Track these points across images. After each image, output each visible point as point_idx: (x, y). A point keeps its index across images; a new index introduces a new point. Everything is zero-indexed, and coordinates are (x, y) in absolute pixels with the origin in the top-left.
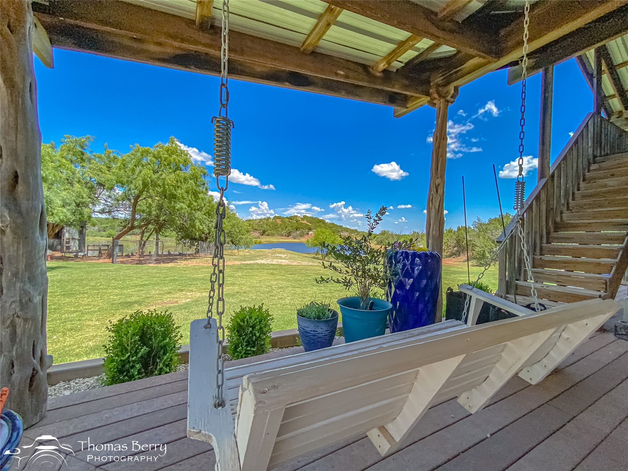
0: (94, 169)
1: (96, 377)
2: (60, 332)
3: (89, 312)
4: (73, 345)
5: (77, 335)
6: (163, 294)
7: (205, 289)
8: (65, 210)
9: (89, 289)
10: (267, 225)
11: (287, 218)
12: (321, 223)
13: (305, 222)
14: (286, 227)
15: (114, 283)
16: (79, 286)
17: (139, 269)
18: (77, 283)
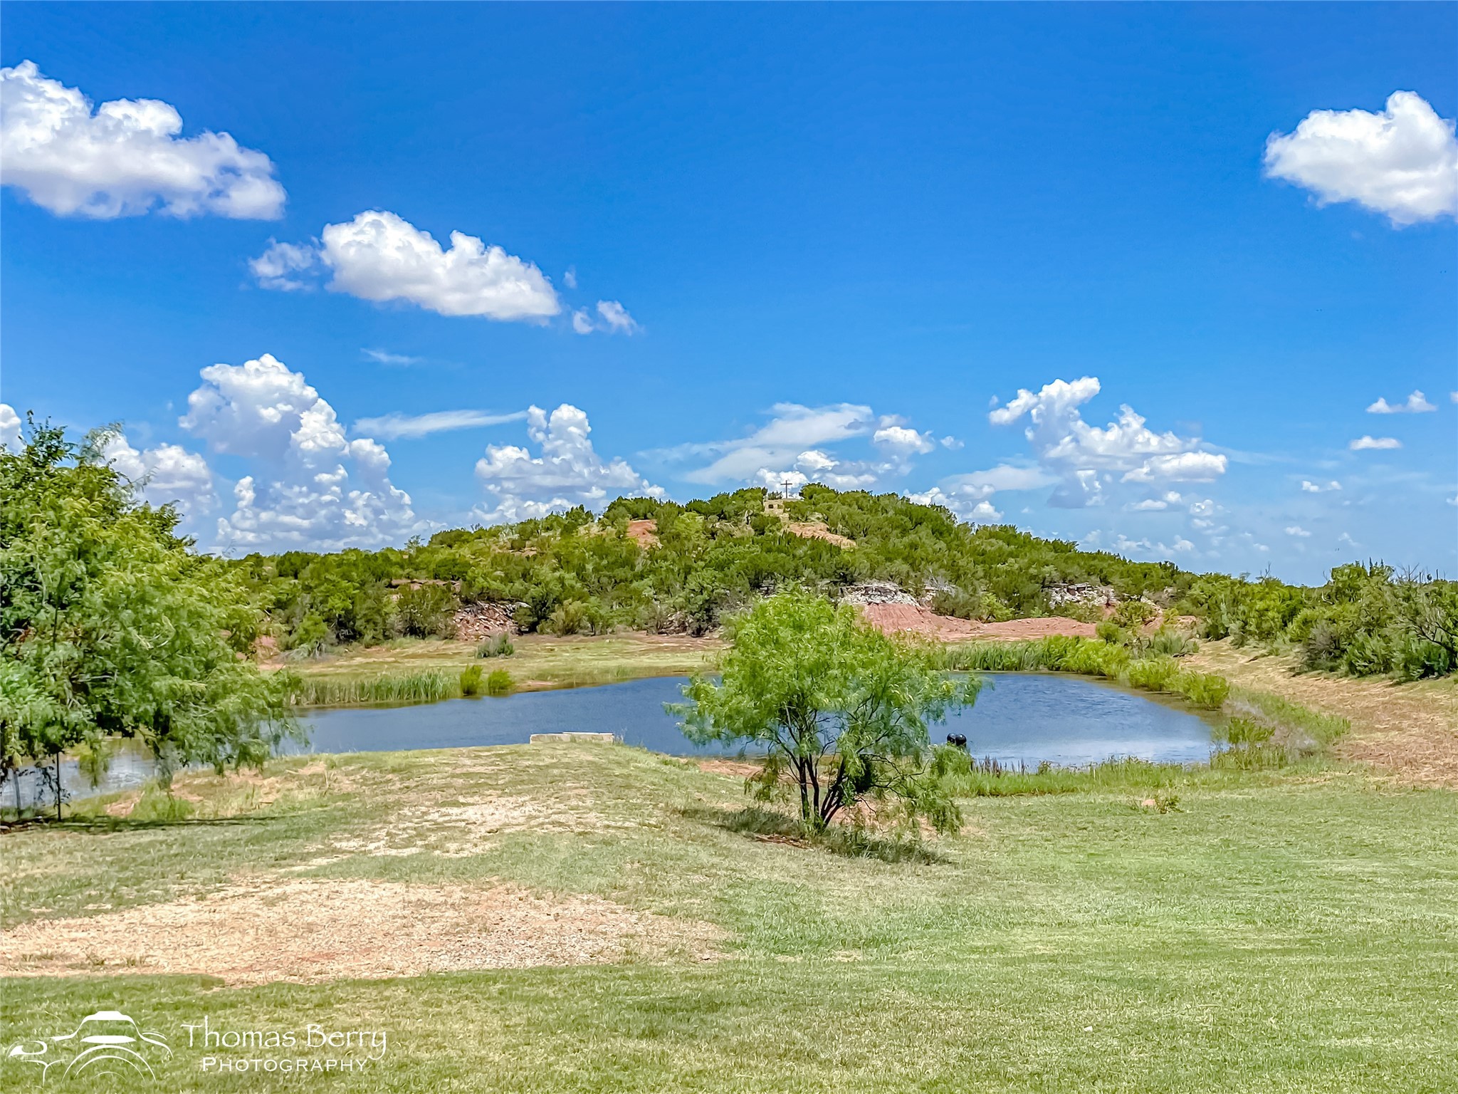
10: (563, 562)
11: (695, 507)
12: (923, 534)
13: (815, 528)
14: (688, 571)
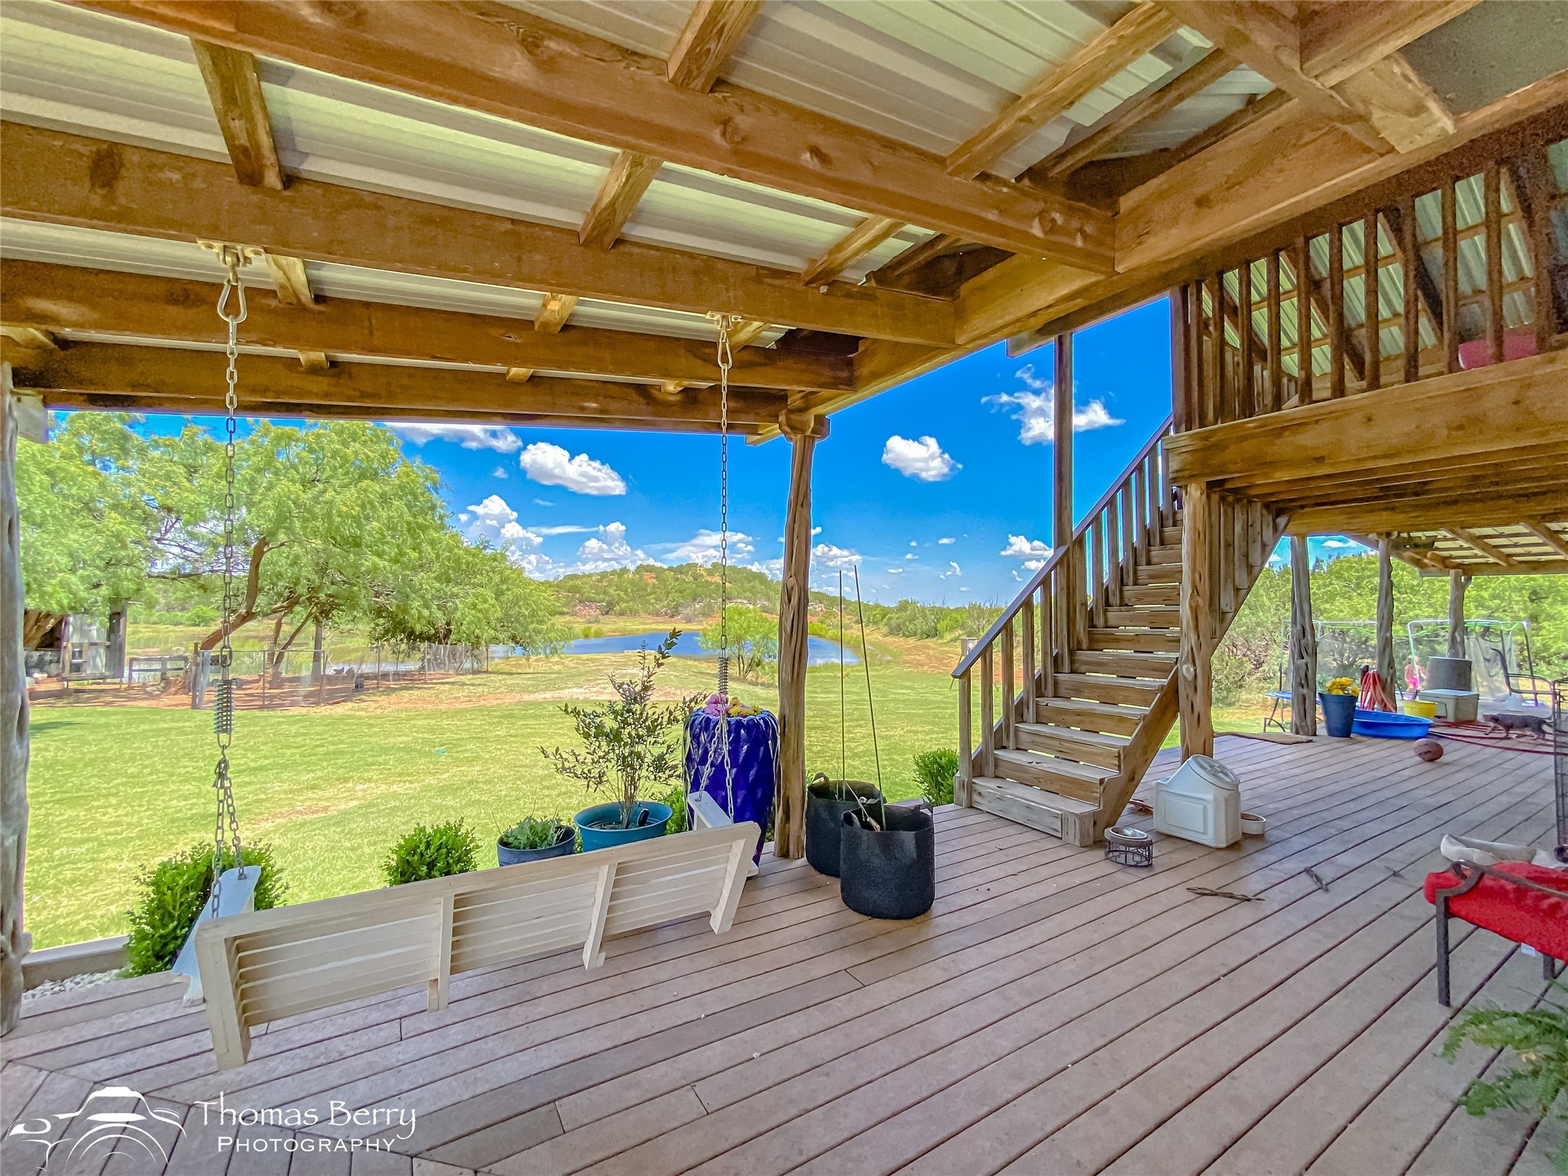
0: (155, 475)
1: (116, 971)
2: (48, 888)
3: (115, 842)
4: (75, 913)
5: (84, 892)
6: (298, 790)
7: (400, 775)
8: (73, 579)
9: (123, 784)
10: (619, 588)
11: (671, 569)
12: (756, 583)
13: (716, 579)
14: (668, 593)
15: (185, 767)
16: (99, 777)
17: (256, 725)
18: (94, 769)
